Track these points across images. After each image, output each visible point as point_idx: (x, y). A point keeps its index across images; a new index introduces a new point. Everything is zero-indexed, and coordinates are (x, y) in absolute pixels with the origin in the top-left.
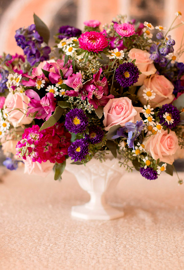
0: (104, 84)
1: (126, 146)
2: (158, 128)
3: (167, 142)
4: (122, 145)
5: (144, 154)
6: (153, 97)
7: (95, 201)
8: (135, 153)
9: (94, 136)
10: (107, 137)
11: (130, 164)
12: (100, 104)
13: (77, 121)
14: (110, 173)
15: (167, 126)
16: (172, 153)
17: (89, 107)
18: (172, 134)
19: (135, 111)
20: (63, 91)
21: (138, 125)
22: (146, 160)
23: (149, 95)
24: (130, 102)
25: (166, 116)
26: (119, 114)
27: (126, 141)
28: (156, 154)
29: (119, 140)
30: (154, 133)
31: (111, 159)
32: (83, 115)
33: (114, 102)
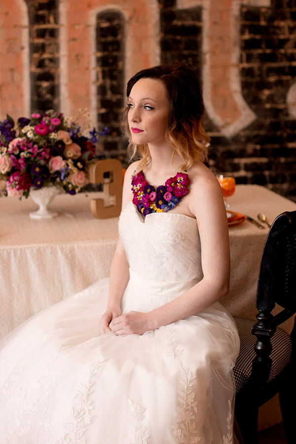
0: (48, 151)
1: (61, 180)
2: (75, 170)
3: (80, 176)
4: (58, 180)
5: (69, 183)
6: (72, 155)
7: (42, 209)
8: (65, 183)
9: (45, 176)
10: (51, 176)
11: (62, 188)
12: (47, 161)
13: (37, 169)
14: (51, 194)
15: (79, 169)
16: (82, 182)
17: (42, 162)
18: (82, 173)
19: (64, 163)
20: (28, 155)
21: (66, 169)
22: (70, 186)
23: (70, 154)
24: (61, 158)
25: (79, 164)
26: (56, 164)
27: (60, 177)
28: (75, 182)
29: (56, 177)
30: (73, 173)
31: (52, 186)
32: (40, 166)
33: (54, 159)
